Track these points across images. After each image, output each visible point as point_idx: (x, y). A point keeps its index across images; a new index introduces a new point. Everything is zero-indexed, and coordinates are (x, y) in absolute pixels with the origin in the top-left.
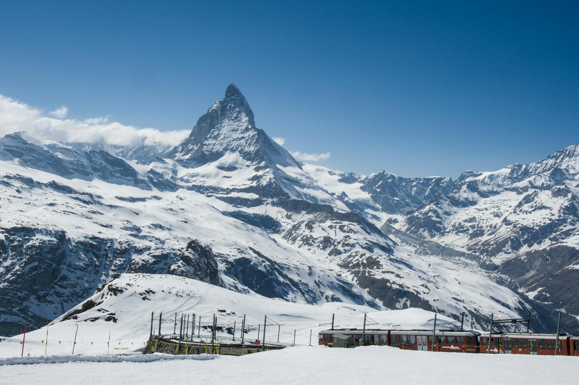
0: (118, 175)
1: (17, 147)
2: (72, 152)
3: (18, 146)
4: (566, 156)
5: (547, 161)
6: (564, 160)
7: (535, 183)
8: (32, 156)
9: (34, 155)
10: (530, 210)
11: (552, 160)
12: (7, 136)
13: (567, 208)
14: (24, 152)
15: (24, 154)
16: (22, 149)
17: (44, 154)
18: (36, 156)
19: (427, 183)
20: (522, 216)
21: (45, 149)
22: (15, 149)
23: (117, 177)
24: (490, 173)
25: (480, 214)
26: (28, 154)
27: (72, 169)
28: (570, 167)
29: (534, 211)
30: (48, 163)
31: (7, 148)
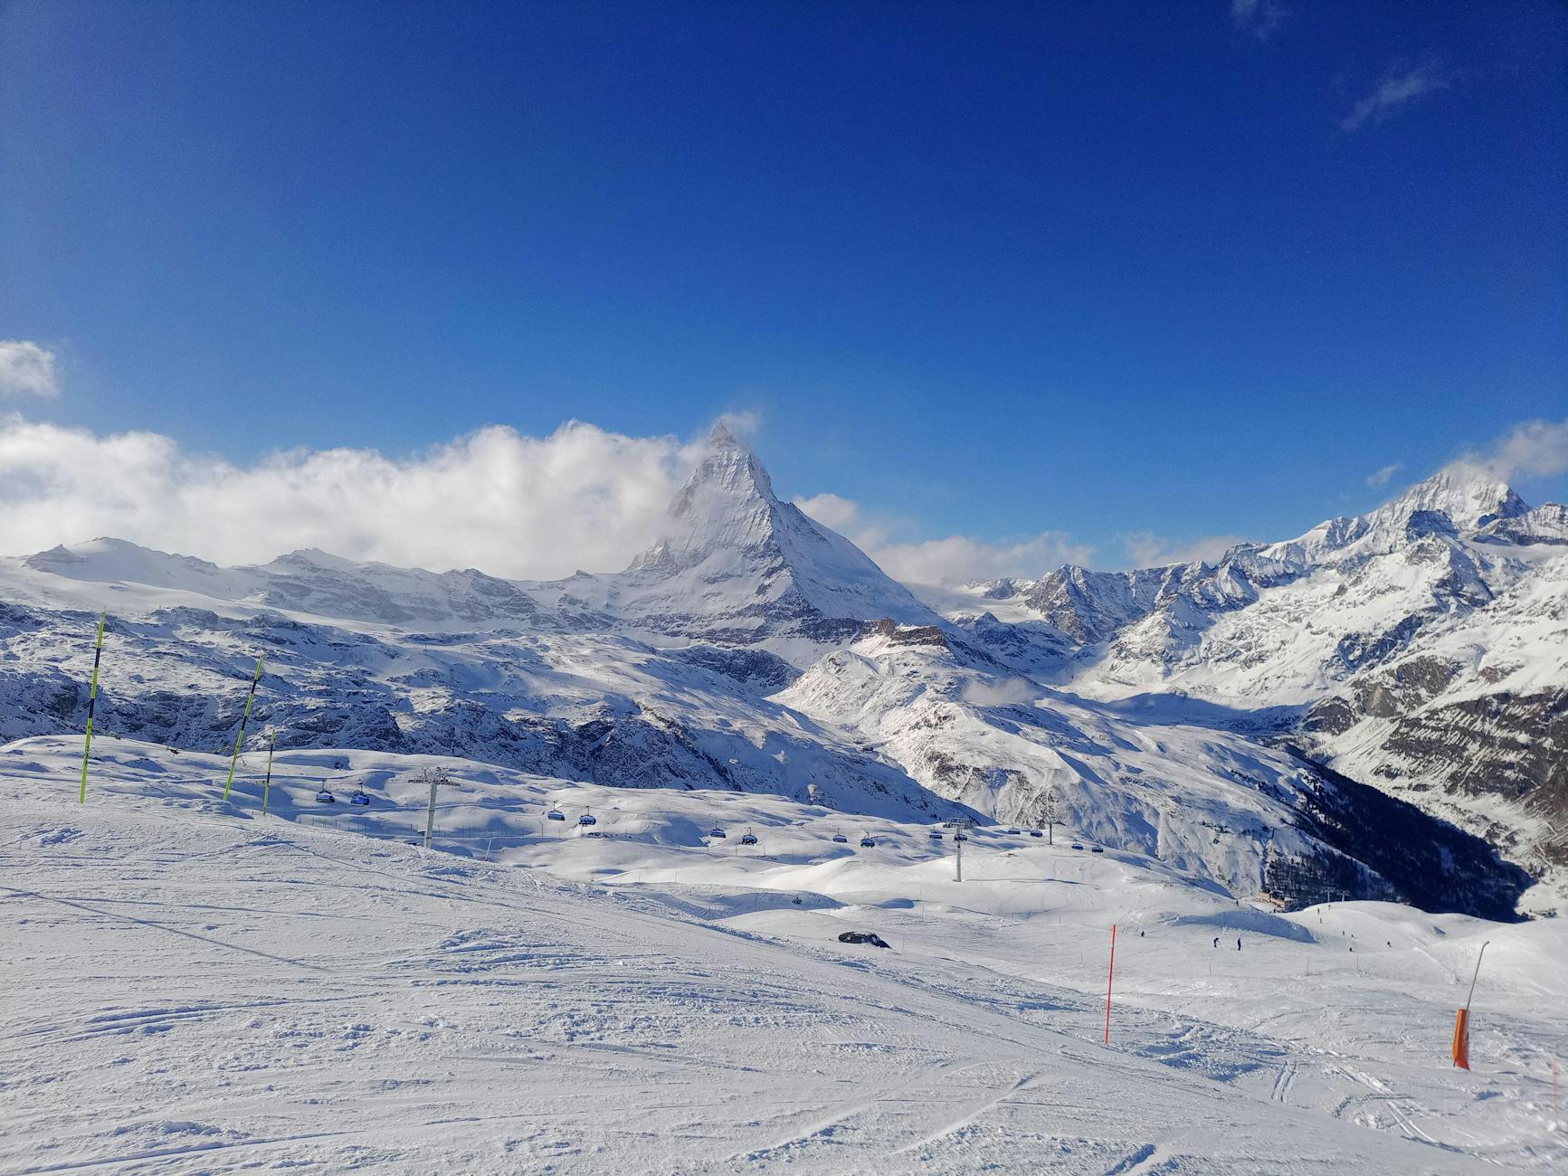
0: (501, 611)
1: (297, 578)
2: (410, 577)
3: (299, 575)
4: (1441, 489)
5: (1402, 505)
6: (1439, 498)
7: (1376, 546)
8: (328, 592)
9: (332, 590)
10: (1361, 599)
11: (1412, 501)
12: (280, 560)
13: (1443, 583)
14: (313, 587)
15: (312, 590)
16: (309, 581)
17: (354, 587)
18: (338, 591)
19: (1158, 577)
20: (1346, 612)
21: (358, 576)
22: (291, 581)
23: (498, 617)
24: (1285, 543)
25: (1263, 620)
26: (320, 589)
27: (413, 609)
28: (1453, 508)
29: (1371, 598)
30: (364, 603)
31: (276, 581)
